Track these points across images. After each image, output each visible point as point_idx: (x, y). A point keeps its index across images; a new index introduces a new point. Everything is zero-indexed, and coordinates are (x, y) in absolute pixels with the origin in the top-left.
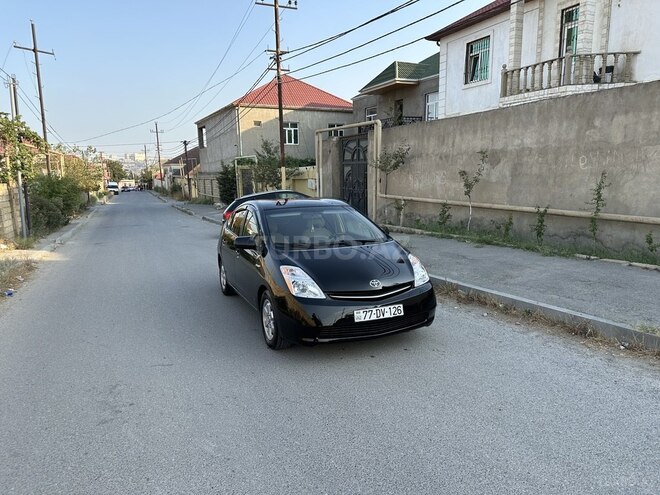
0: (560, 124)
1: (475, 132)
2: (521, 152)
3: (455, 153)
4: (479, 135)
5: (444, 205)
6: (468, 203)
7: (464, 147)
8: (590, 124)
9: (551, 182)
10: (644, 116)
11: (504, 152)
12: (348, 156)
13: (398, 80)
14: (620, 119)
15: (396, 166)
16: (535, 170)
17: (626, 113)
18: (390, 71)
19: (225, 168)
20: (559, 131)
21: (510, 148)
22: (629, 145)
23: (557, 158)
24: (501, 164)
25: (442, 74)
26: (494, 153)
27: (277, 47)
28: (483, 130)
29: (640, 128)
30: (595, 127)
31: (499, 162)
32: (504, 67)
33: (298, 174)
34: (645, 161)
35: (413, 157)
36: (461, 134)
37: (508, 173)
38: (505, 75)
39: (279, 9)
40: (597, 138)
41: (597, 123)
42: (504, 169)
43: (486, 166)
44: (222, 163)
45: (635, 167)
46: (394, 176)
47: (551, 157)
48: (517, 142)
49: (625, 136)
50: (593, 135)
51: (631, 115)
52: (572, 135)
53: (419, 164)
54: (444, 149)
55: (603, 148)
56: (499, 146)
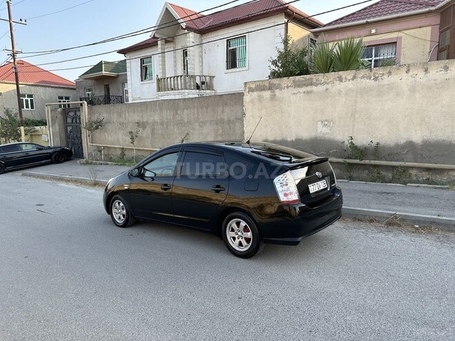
0: (167, 112)
1: (134, 112)
2: (154, 123)
3: (126, 122)
4: (136, 114)
5: (122, 149)
6: (133, 148)
7: (130, 119)
9: (166, 137)
10: (192, 111)
11: (147, 123)
12: (69, 120)
13: (104, 73)
14: (186, 112)
15: (97, 128)
16: (160, 132)
18: (98, 67)
20: (167, 114)
21: (149, 121)
22: (189, 122)
23: (167, 127)
24: (147, 128)
25: (128, 73)
26: (143, 123)
27: (13, 48)
28: (137, 111)
29: (192, 116)
30: (178, 114)
32: (157, 76)
33: (35, 131)
34: (194, 129)
35: (106, 123)
37: (150, 133)
38: (158, 80)
39: (13, 23)
41: (179, 112)
42: (148, 131)
43: (141, 129)
46: (97, 133)
47: (165, 126)
48: (152, 118)
49: (188, 119)
50: (178, 118)
52: (171, 117)
53: (109, 127)
54: (121, 120)
55: (182, 123)
56: (145, 120)
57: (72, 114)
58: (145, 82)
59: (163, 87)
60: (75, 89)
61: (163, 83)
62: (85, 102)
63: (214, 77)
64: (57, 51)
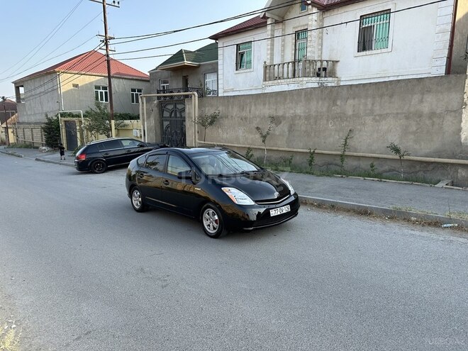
0: (318, 102)
1: (264, 104)
2: (294, 117)
3: (251, 116)
4: (267, 106)
5: (249, 148)
6: (264, 147)
7: (257, 113)
8: (335, 104)
9: (313, 135)
10: (363, 101)
11: (284, 117)
12: (166, 114)
13: (187, 62)
14: (351, 102)
15: (211, 123)
16: (303, 128)
17: (354, 98)
18: (179, 56)
19: (49, 119)
20: (316, 106)
21: (287, 115)
22: (356, 116)
23: (316, 121)
24: (282, 124)
25: (220, 62)
26: (278, 117)
27: (106, 33)
28: (269, 103)
29: (361, 107)
30: (337, 105)
31: (281, 123)
32: (265, 62)
33: (124, 126)
34: (364, 124)
35: (222, 118)
36: (255, 105)
37: (286, 130)
38: (266, 67)
39: (107, 6)
40: (339, 111)
41: (338, 103)
42: (284, 127)
43: (273, 125)
44: (47, 116)
45: (359, 127)
46: (209, 130)
47: (312, 121)
48: (292, 111)
49: (354, 111)
50: (336, 110)
51: (356, 100)
52: (325, 109)
53: (226, 122)
54: (244, 114)
55: (342, 117)
56: (280, 113)
57: (170, 107)
58: (241, 71)
59: (272, 75)
60: (149, 81)
61: (272, 71)
62: (196, 93)
63: (337, 62)
64: (166, 33)
